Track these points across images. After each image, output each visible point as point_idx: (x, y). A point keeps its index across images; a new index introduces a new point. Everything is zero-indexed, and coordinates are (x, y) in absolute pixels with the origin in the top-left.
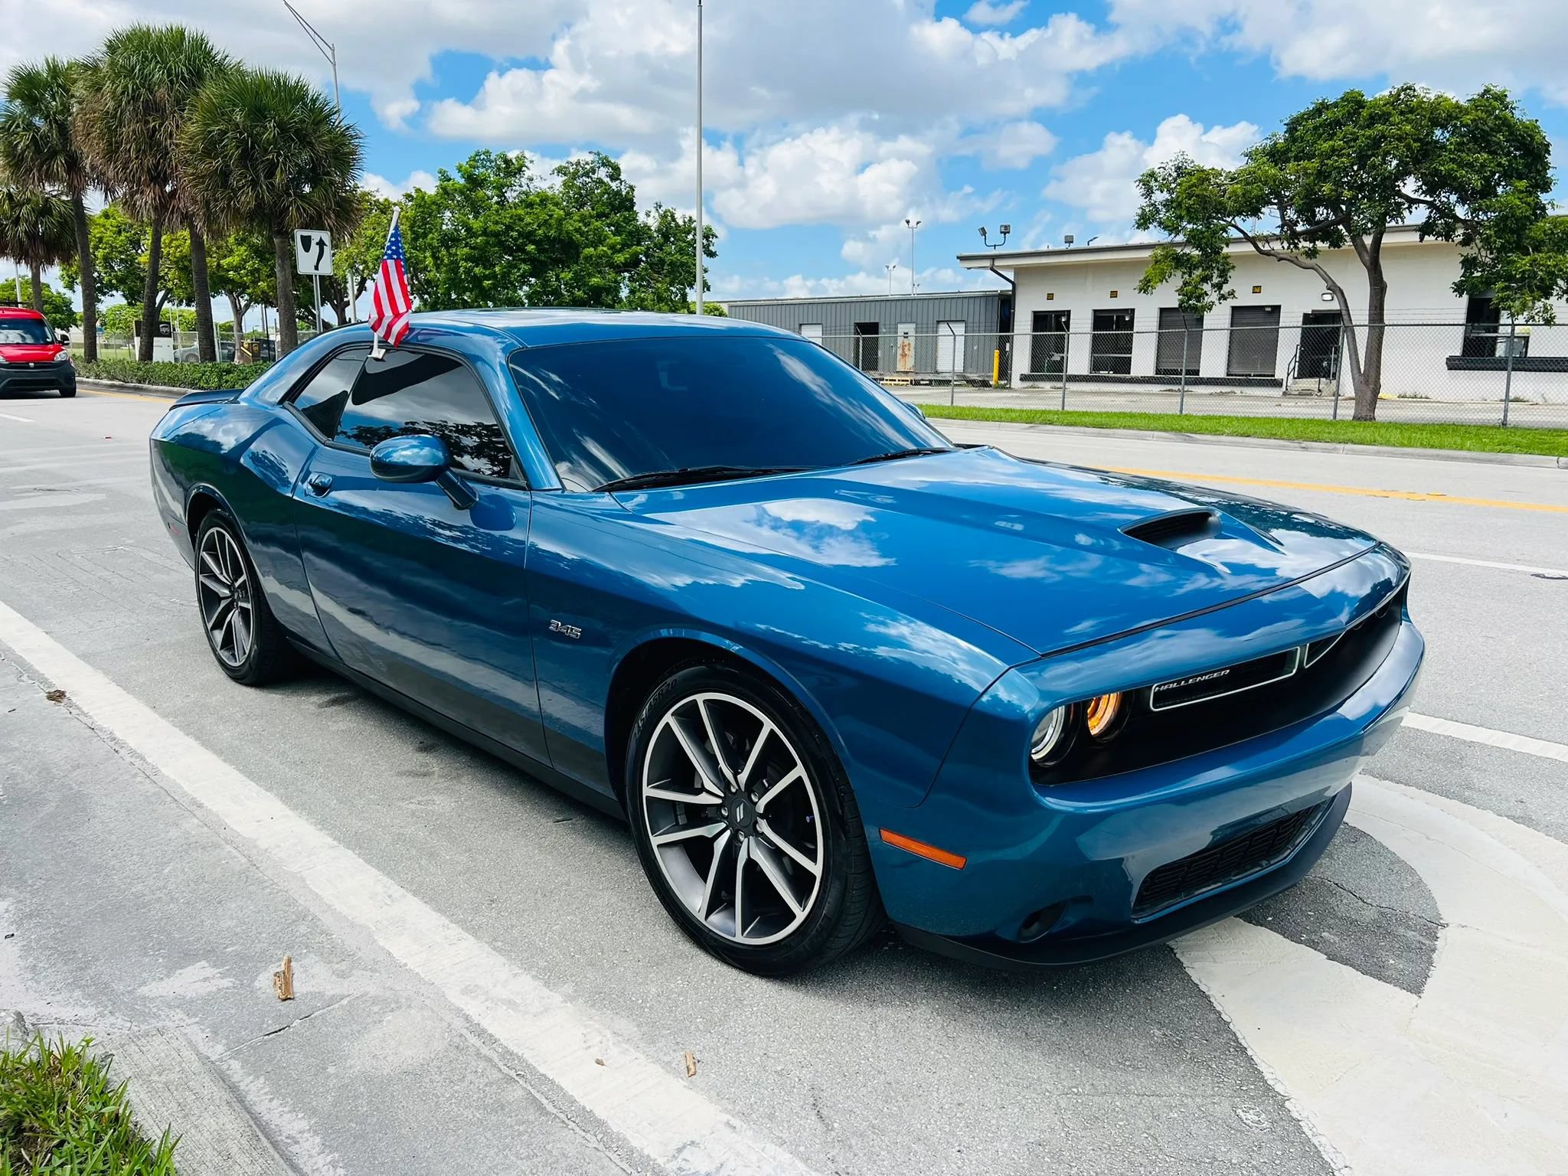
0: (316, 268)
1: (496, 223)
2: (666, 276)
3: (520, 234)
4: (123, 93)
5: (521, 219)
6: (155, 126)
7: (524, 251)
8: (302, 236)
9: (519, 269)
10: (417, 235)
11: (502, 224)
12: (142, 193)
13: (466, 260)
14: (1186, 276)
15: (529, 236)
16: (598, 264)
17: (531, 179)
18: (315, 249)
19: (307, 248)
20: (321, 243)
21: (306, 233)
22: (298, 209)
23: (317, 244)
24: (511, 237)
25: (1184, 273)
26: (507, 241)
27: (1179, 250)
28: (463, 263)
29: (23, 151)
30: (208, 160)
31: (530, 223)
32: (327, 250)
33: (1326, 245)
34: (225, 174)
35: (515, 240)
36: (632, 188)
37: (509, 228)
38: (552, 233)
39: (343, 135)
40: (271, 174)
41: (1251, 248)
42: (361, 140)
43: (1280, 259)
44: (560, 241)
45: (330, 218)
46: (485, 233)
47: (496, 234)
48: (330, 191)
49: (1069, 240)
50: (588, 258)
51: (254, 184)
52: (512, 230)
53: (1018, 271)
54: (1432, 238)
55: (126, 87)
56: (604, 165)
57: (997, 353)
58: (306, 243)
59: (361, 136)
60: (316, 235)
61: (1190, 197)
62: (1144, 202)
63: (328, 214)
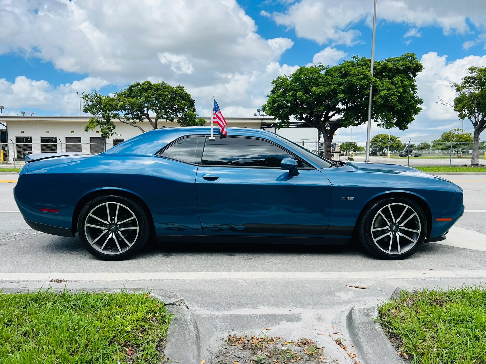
14: (102, 127)
25: (101, 126)
27: (98, 119)
33: (138, 120)
41: (119, 120)
43: (127, 124)
49: (23, 113)
53: (7, 122)
54: (169, 121)
57: (2, 151)
61: (108, 104)
62: (85, 104)
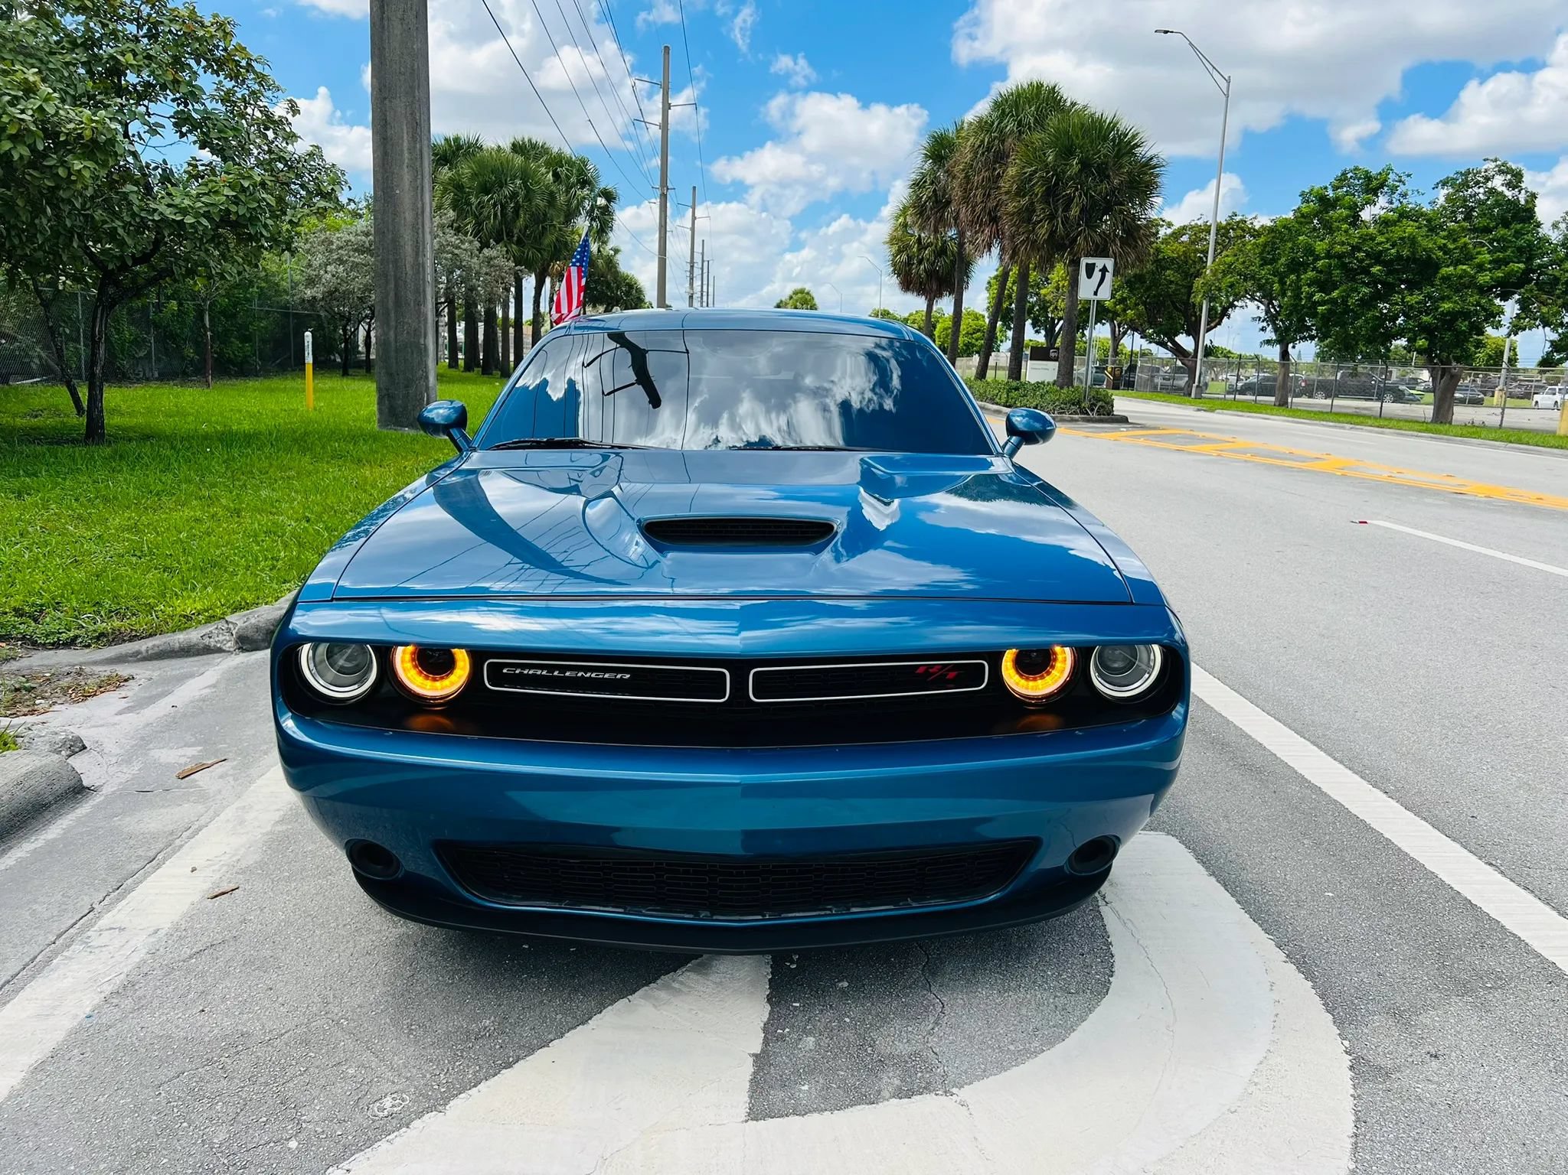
0: (1096, 293)
1: (1343, 244)
2: (1559, 298)
3: (1368, 255)
4: (980, 146)
5: (1373, 239)
6: (999, 173)
7: (1367, 273)
8: (1087, 264)
9: (1359, 293)
10: (1265, 261)
11: (1349, 244)
12: (983, 232)
13: (1309, 286)
15: (1377, 257)
16: (1461, 285)
17: (1404, 195)
18: (1097, 275)
19: (1090, 275)
20: (1104, 270)
21: (1090, 260)
22: (1085, 238)
23: (1100, 270)
24: (1357, 258)
26: (1350, 263)
28: (1305, 289)
29: (925, 203)
30: (1018, 199)
31: (1383, 242)
32: (1109, 276)
34: (1030, 210)
35: (1361, 261)
36: (1534, 196)
37: (1356, 248)
38: (1405, 253)
39: (1147, 164)
40: (1067, 208)
42: (1162, 169)
44: (1415, 261)
45: (1116, 245)
46: (1328, 255)
47: (1340, 256)
48: (1118, 219)
50: (1446, 279)
51: (1052, 217)
52: (1359, 250)
55: (982, 142)
56: (1501, 172)
58: (1090, 269)
59: (1164, 163)
60: (1100, 262)
63: (1114, 241)
